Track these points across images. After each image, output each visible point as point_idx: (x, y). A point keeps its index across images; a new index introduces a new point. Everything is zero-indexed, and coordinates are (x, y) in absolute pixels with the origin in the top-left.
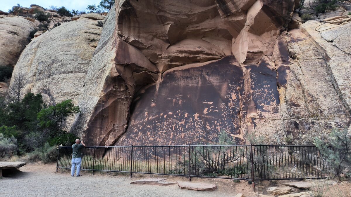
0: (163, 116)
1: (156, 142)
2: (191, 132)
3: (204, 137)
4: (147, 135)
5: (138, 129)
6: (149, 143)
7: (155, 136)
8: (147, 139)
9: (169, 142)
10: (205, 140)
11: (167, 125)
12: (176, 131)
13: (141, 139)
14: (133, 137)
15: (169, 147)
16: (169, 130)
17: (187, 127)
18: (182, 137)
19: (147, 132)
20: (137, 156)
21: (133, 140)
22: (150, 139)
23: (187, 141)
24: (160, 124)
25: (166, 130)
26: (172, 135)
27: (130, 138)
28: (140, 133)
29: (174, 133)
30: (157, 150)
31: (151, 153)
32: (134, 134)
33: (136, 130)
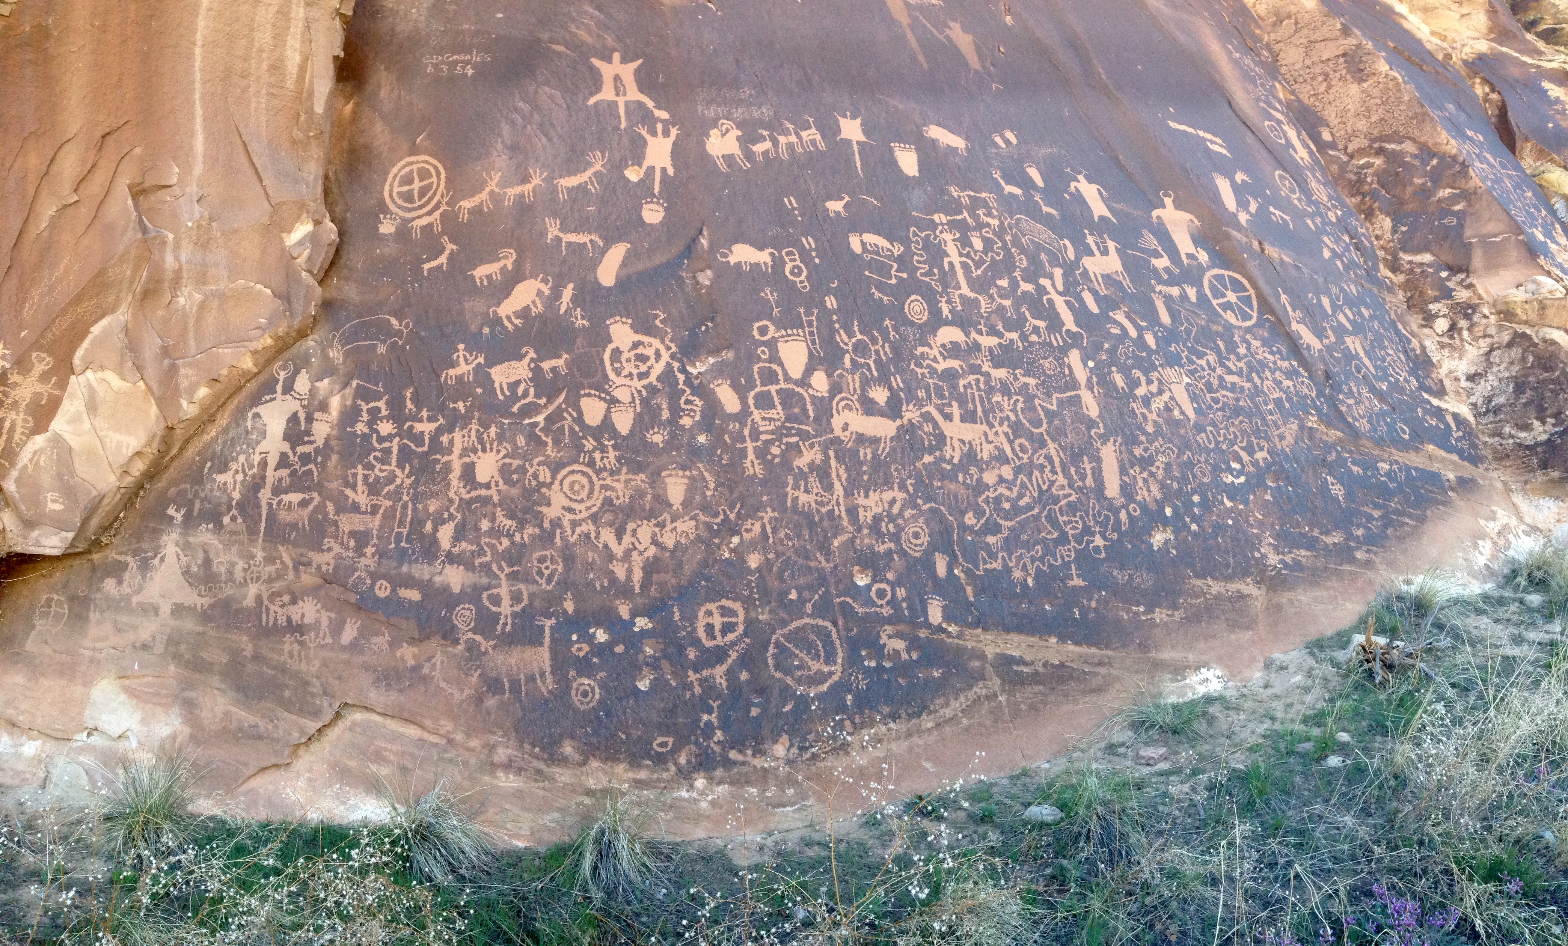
1: (945, 461)
2: (1222, 365)
3: (1316, 407)
4: (775, 367)
5: (571, 286)
6: (838, 473)
7: (890, 388)
8: (800, 434)
9: (1099, 460)
10: (1335, 434)
11: (978, 265)
12: (1106, 346)
13: (686, 422)
14: (514, 398)
15: (1123, 515)
16: (1036, 330)
17: (1165, 318)
18: (1182, 413)
19: (755, 333)
20: (705, 673)
21: (521, 441)
22: (845, 427)
23: (1232, 443)
24: (898, 249)
25: (1000, 327)
26: (1089, 380)
27: (461, 405)
28: (636, 332)
29: (1091, 364)
30: (997, 565)
31: (935, 614)
32: (525, 349)
33: (540, 293)
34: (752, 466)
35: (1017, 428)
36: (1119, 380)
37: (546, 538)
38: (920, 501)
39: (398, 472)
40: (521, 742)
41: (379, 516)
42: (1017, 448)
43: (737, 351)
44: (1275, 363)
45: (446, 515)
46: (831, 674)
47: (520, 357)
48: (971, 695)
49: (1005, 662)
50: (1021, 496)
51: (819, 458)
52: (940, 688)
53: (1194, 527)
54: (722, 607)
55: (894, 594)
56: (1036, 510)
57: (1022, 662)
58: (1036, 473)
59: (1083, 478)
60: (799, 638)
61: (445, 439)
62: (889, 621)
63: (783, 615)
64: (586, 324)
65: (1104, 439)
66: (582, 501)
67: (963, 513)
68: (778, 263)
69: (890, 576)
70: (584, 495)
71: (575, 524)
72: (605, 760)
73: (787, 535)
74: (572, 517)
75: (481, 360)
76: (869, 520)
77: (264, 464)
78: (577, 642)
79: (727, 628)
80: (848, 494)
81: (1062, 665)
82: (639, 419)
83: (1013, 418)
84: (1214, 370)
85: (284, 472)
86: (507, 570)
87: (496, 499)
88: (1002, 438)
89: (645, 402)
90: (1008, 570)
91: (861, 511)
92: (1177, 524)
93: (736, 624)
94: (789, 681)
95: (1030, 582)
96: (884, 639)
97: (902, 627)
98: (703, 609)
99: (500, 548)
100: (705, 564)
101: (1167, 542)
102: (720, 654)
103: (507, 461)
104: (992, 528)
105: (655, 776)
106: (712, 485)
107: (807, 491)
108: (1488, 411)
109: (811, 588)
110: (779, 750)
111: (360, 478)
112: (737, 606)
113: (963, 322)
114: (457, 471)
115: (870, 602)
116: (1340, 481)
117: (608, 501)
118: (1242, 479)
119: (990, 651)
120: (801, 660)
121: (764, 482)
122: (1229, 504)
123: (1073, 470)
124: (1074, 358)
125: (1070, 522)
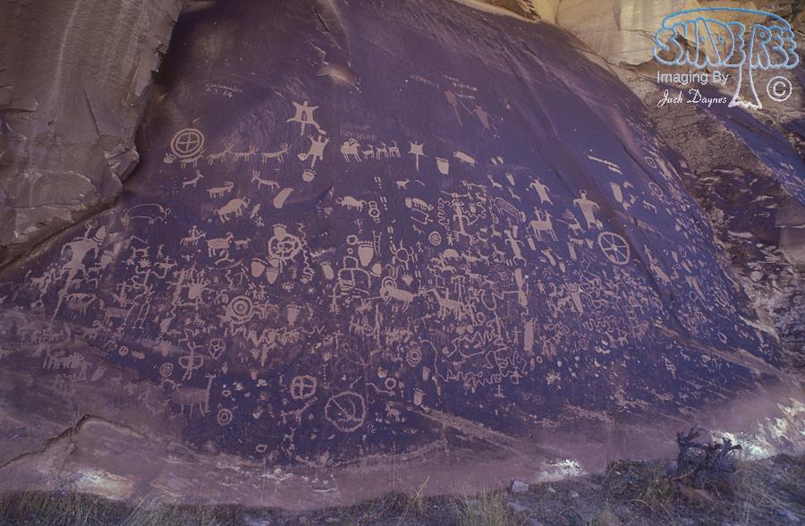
0: (429, 164)
1: (437, 318)
2: (604, 285)
3: (662, 316)
4: (355, 259)
5: (259, 205)
6: (379, 317)
7: (414, 277)
8: (362, 294)
9: (523, 330)
10: (673, 333)
11: (471, 220)
12: (537, 268)
13: (305, 281)
14: (217, 257)
15: (532, 362)
16: (498, 256)
17: (573, 255)
18: (576, 309)
19: (348, 240)
20: (290, 413)
21: (216, 280)
22: (387, 294)
23: (605, 329)
24: (430, 208)
25: (479, 253)
26: (524, 285)
27: (188, 257)
28: (288, 232)
29: (527, 277)
30: (456, 378)
31: (418, 399)
32: (227, 234)
33: (242, 206)
34: (334, 308)
35: (479, 306)
36: (541, 287)
37: (220, 332)
38: (420, 338)
39: (146, 288)
40: (184, 440)
41: (130, 311)
42: (478, 317)
43: (338, 248)
44: (637, 287)
45: (167, 314)
46: (358, 423)
47: (225, 237)
48: (431, 446)
49: (452, 432)
50: (475, 343)
51: (370, 307)
52: (413, 440)
53: (574, 374)
54: (306, 379)
55: (397, 384)
56: (482, 353)
57: (461, 433)
58: (486, 331)
59: (512, 338)
60: (342, 400)
61: (175, 274)
62: (392, 399)
63: (337, 388)
64: (263, 225)
65: (528, 318)
66: (242, 315)
67: (442, 347)
68: (366, 208)
69: (397, 375)
70: (244, 312)
71: (236, 326)
72: (229, 453)
73: (346, 346)
74: (235, 322)
75: (204, 235)
76: (391, 344)
77: (66, 275)
78: (225, 389)
79: (306, 390)
80: (382, 328)
81: (484, 440)
82: (280, 276)
83: (478, 300)
84: (598, 287)
85: (78, 281)
86: (195, 347)
87: (197, 308)
88: (471, 311)
89: (285, 268)
90: (462, 382)
91: (387, 339)
92: (563, 371)
93: (311, 389)
94: (334, 423)
95: (473, 391)
96: (388, 408)
97: (398, 403)
98: (295, 379)
99: (194, 335)
100: (301, 355)
101: (556, 381)
102: (300, 404)
103: (207, 289)
104: (457, 357)
105: (254, 465)
106: (311, 315)
107: (361, 325)
108: (790, 334)
109: (355, 376)
110: (324, 459)
111: (123, 289)
112: (313, 379)
113: (459, 247)
114: (179, 291)
115: (383, 388)
116: (674, 362)
117: (256, 316)
118: (608, 352)
119: (445, 424)
120: (343, 413)
121: (338, 317)
122: (597, 365)
123: (507, 333)
124: (518, 273)
125: (501, 361)
